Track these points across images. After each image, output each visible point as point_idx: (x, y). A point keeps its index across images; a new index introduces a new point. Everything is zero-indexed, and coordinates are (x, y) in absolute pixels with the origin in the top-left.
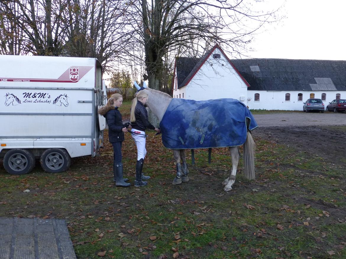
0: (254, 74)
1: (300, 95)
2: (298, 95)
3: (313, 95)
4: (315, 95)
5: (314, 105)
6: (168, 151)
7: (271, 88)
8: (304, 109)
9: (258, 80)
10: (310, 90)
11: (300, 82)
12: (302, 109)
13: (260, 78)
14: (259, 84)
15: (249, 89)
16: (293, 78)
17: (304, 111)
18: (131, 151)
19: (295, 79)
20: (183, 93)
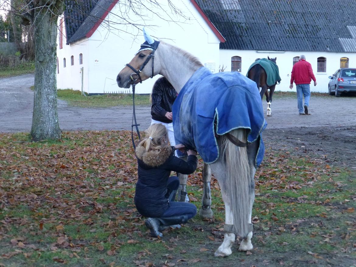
0: (229, 14)
1: (321, 60)
2: (318, 61)
3: (345, 60)
4: (350, 61)
5: (351, 82)
6: (108, 187)
7: (264, 46)
8: (330, 90)
9: (237, 28)
10: (340, 50)
11: (321, 34)
12: (327, 91)
13: (240, 23)
14: (241, 36)
15: (223, 46)
16: (306, 26)
17: (332, 94)
18: (21, 190)
19: (310, 28)
20: (81, 55)
